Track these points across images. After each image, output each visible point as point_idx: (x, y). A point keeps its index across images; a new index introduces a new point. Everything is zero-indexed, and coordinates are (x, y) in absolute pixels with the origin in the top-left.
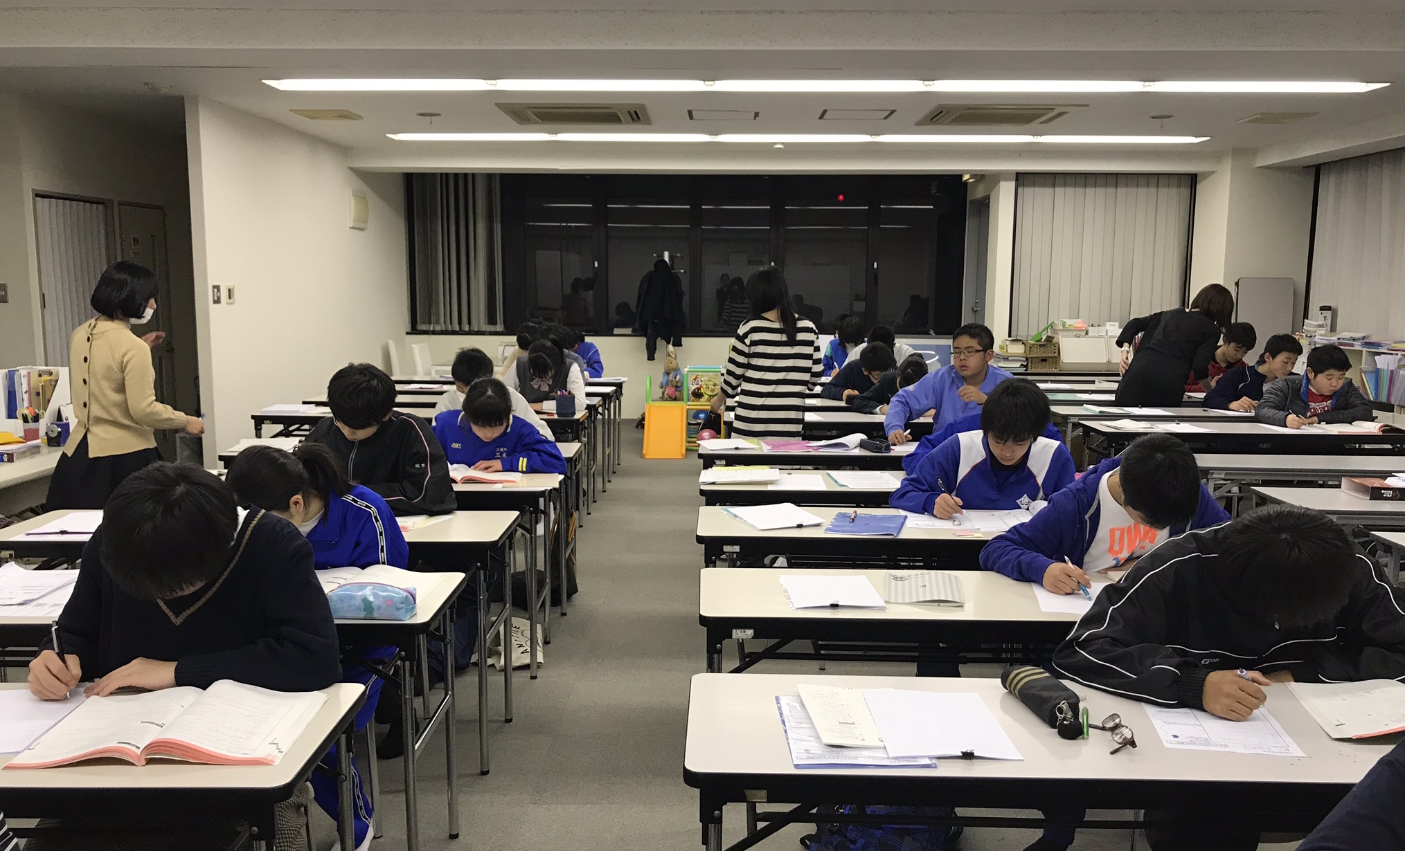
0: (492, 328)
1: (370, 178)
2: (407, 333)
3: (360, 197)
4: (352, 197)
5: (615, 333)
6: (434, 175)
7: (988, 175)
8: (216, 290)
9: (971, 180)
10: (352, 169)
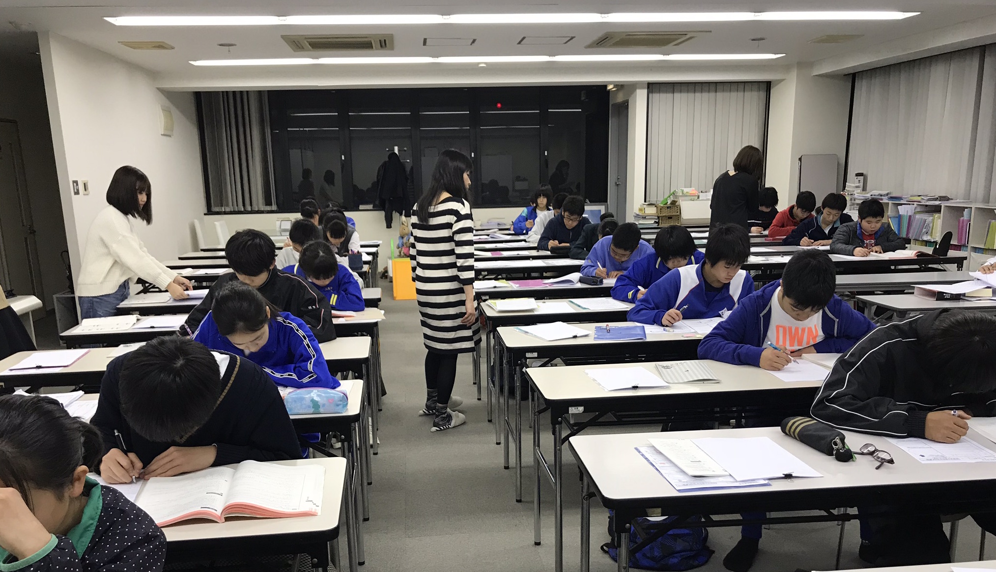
0: (268, 208)
1: (172, 96)
2: (205, 214)
3: (166, 110)
4: (161, 110)
5: (360, 208)
6: (218, 92)
7: (627, 85)
8: (75, 184)
9: (614, 89)
10: (158, 89)
